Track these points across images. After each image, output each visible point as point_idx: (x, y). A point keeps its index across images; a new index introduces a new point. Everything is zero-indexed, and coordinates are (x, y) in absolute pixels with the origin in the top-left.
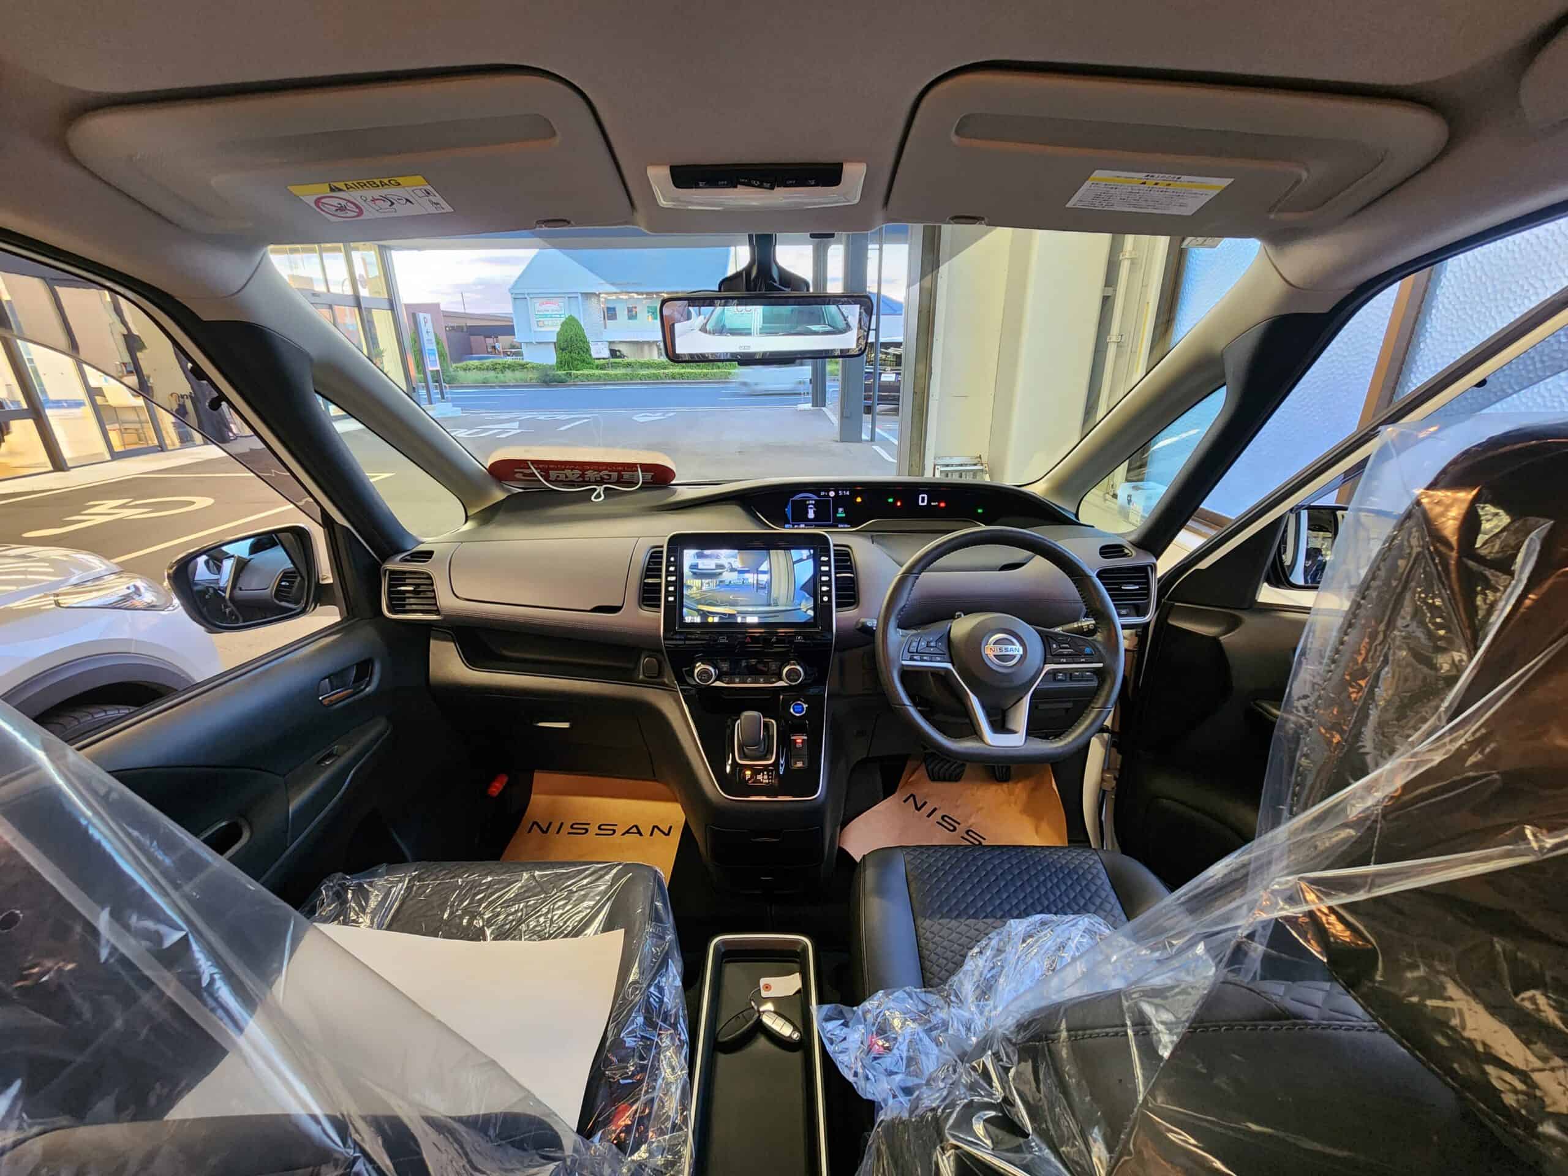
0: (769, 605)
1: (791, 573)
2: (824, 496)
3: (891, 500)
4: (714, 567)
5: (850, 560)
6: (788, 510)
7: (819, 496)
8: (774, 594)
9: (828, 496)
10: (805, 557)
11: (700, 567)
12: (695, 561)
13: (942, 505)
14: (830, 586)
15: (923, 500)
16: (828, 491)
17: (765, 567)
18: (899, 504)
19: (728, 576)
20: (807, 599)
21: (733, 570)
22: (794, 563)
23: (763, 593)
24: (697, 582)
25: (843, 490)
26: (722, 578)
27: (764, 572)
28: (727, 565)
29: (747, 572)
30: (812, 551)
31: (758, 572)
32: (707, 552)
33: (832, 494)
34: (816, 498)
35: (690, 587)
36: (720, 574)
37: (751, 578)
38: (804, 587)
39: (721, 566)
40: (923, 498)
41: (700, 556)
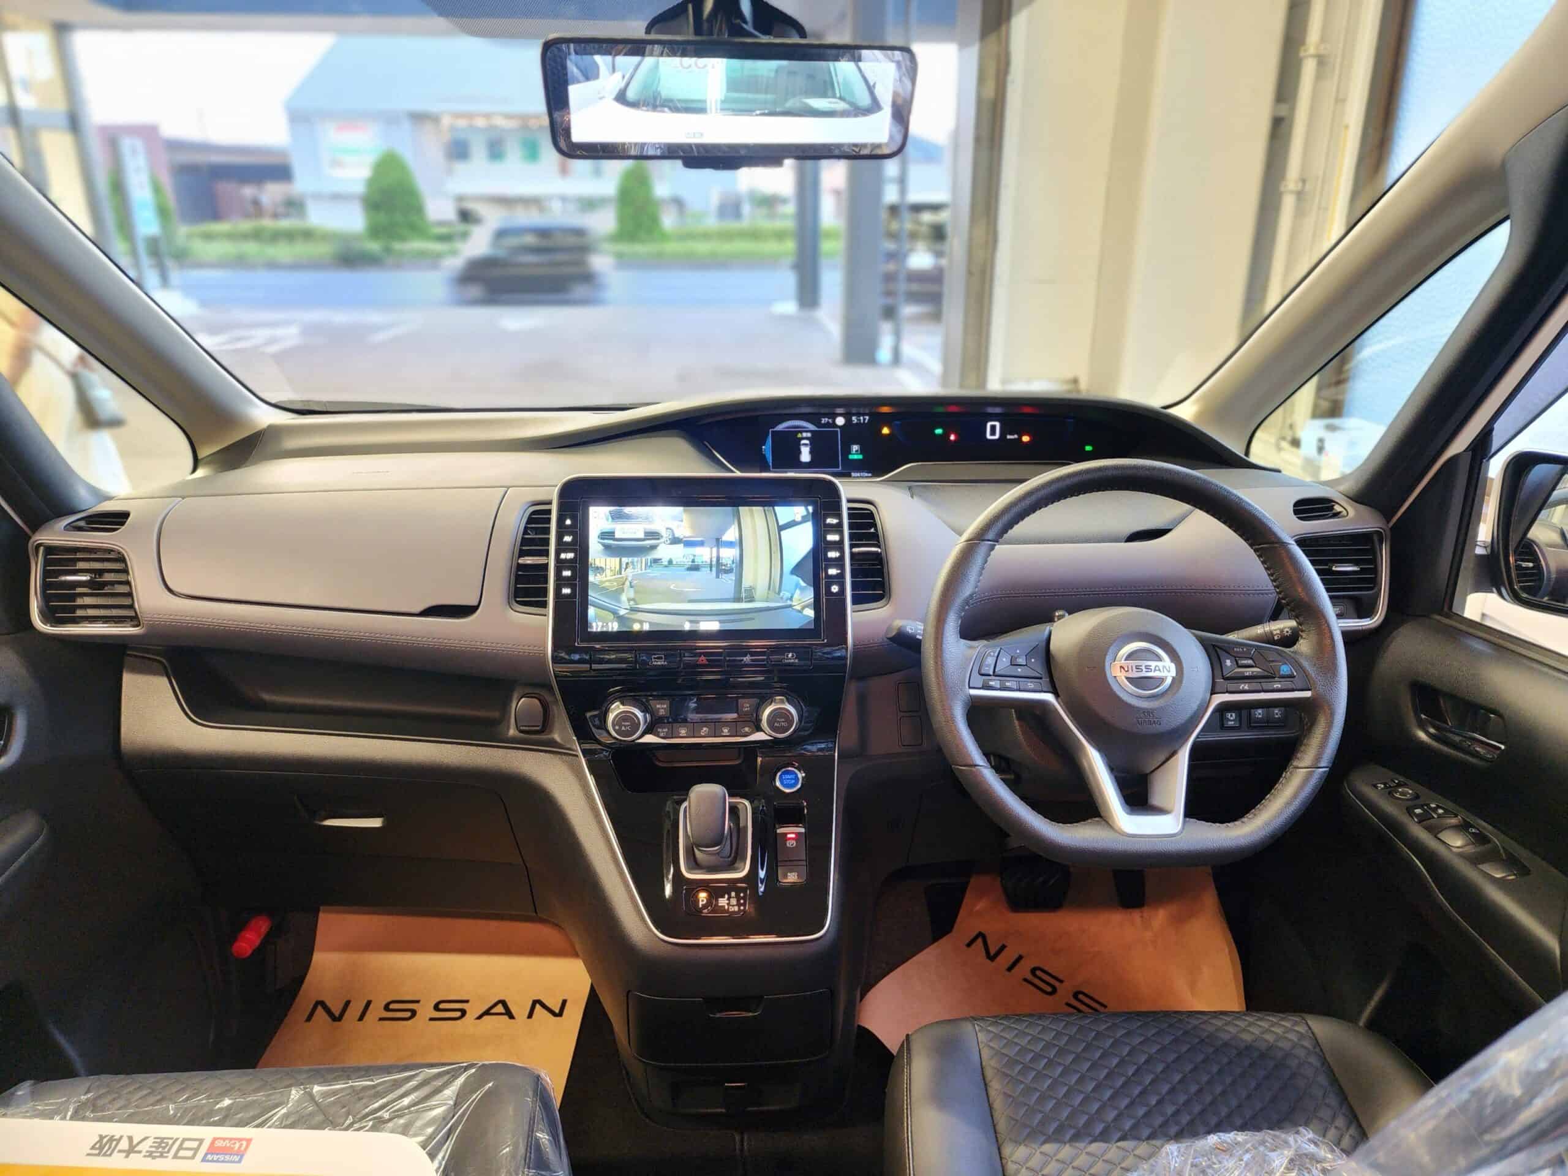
0: (738, 599)
1: (777, 547)
2: (827, 425)
3: (939, 431)
4: (642, 536)
5: (874, 525)
6: (767, 449)
7: (818, 424)
8: (747, 582)
9: (834, 425)
10: (798, 518)
11: (617, 536)
12: (608, 526)
13: (1026, 439)
14: (842, 567)
15: (993, 430)
16: (834, 416)
17: (731, 535)
18: (952, 437)
19: (665, 552)
20: (802, 589)
21: (675, 541)
22: (781, 528)
23: (729, 580)
24: (613, 562)
25: (858, 415)
26: (656, 554)
27: (730, 544)
28: (664, 532)
29: (701, 544)
30: (810, 509)
31: (719, 543)
32: (628, 510)
33: (840, 421)
34: (812, 427)
35: (599, 570)
36: (653, 547)
37: (704, 554)
38: (797, 570)
39: (653, 535)
40: (993, 428)
41: (616, 517)
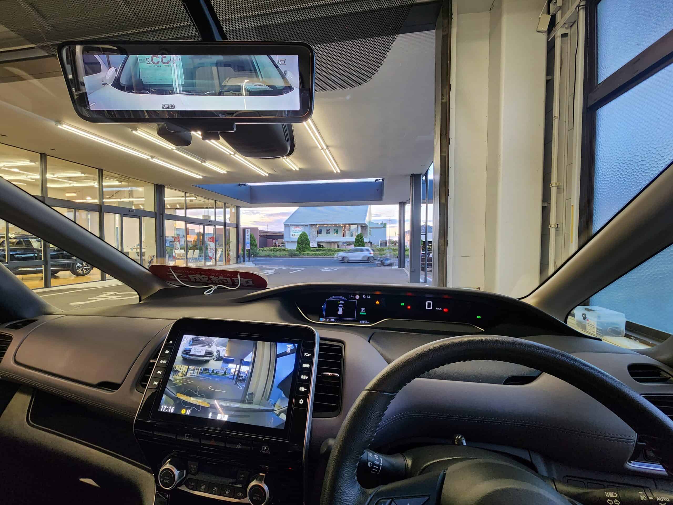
0: (243, 402)
1: (273, 367)
2: (352, 298)
3: (403, 304)
4: (203, 354)
6: (324, 308)
7: (347, 298)
8: (251, 390)
9: (355, 299)
10: (289, 350)
11: (192, 353)
12: (189, 347)
13: (446, 310)
14: (308, 387)
15: (429, 305)
16: (355, 295)
17: (248, 359)
18: (409, 307)
19: (214, 365)
20: (282, 399)
21: (219, 359)
22: (278, 356)
23: (241, 386)
24: (184, 368)
25: (366, 295)
26: (207, 366)
27: (247, 364)
28: (215, 353)
29: (232, 362)
30: (296, 345)
31: (242, 363)
32: (203, 338)
33: (357, 297)
34: (345, 299)
35: (177, 372)
36: (207, 362)
37: (233, 368)
38: (282, 385)
39: (209, 354)
40: (429, 304)
41: (195, 342)
